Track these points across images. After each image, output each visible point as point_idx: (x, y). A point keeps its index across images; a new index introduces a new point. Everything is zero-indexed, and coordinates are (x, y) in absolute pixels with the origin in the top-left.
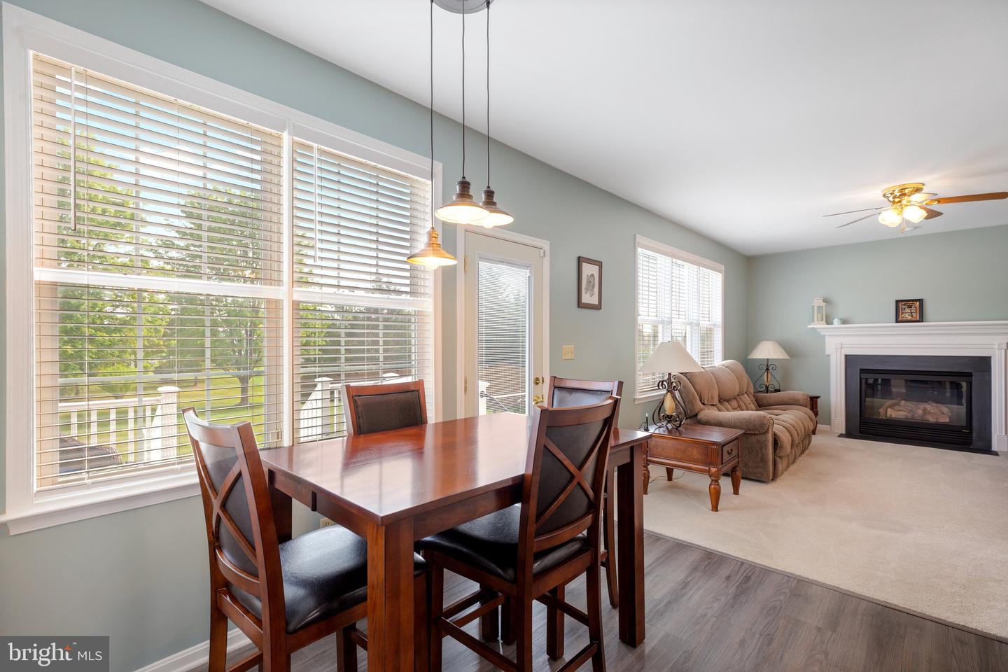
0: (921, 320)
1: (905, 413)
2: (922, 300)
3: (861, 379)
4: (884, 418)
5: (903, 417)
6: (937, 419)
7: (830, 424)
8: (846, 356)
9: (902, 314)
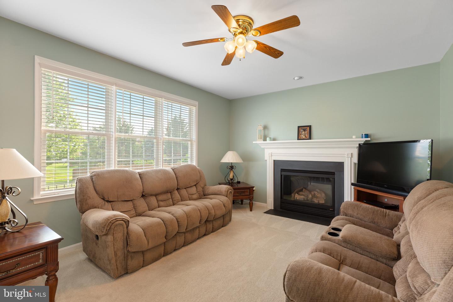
0: (310, 138)
1: (304, 197)
2: (311, 126)
3: (281, 175)
4: (293, 200)
5: (303, 199)
6: (319, 201)
7: (266, 203)
8: (274, 161)
9: (301, 135)
